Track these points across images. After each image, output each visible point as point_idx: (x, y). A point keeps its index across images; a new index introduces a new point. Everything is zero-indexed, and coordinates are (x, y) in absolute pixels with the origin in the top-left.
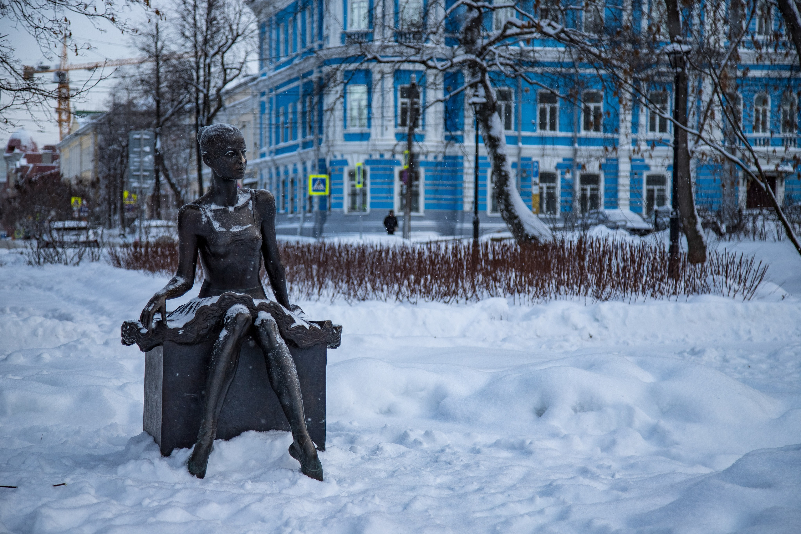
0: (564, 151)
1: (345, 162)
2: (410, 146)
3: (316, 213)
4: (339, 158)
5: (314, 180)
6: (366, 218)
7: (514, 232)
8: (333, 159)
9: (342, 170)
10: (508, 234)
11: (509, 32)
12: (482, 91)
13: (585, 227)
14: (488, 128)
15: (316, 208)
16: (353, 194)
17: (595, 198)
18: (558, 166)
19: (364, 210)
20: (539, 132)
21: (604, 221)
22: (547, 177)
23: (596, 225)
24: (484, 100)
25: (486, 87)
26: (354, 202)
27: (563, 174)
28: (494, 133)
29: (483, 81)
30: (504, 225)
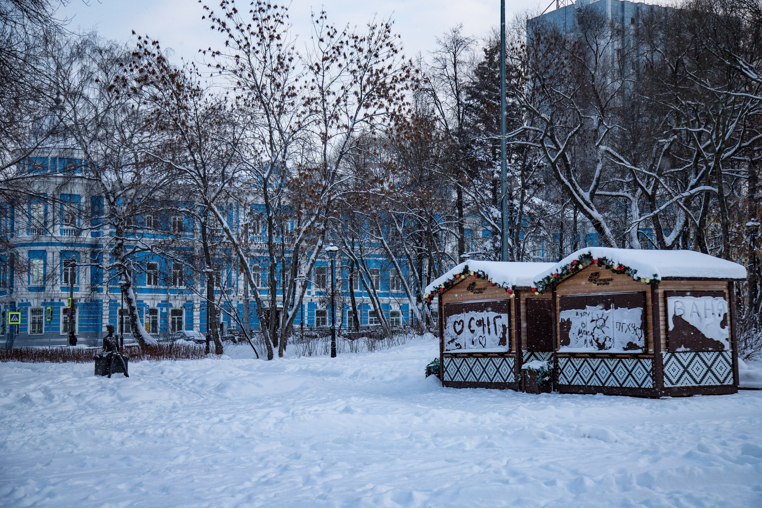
0: (162, 297)
1: (29, 304)
2: (72, 294)
3: (8, 334)
4: (25, 301)
5: (12, 315)
6: (42, 337)
7: (139, 343)
8: (20, 302)
9: (27, 309)
10: (137, 344)
11: (137, 250)
12: (124, 277)
13: (174, 340)
14: (127, 294)
15: (8, 331)
16: (34, 323)
17: (180, 323)
18: (159, 305)
19: (41, 332)
20: (148, 286)
21: (183, 336)
22: (153, 312)
23: (180, 338)
24: (125, 282)
25: (126, 276)
26: (34, 327)
27: (162, 309)
28: (129, 297)
29: (124, 273)
30: (135, 339)
